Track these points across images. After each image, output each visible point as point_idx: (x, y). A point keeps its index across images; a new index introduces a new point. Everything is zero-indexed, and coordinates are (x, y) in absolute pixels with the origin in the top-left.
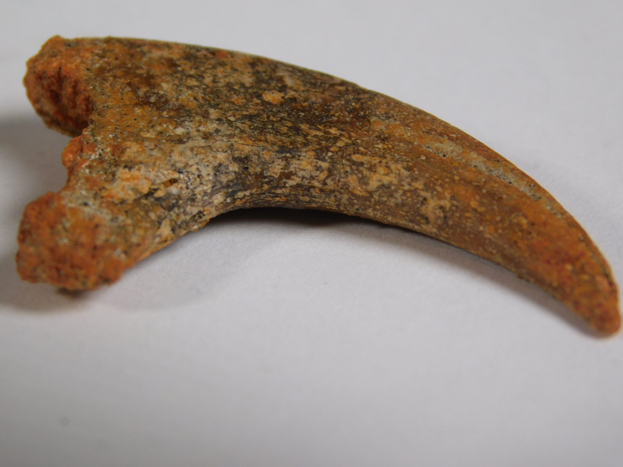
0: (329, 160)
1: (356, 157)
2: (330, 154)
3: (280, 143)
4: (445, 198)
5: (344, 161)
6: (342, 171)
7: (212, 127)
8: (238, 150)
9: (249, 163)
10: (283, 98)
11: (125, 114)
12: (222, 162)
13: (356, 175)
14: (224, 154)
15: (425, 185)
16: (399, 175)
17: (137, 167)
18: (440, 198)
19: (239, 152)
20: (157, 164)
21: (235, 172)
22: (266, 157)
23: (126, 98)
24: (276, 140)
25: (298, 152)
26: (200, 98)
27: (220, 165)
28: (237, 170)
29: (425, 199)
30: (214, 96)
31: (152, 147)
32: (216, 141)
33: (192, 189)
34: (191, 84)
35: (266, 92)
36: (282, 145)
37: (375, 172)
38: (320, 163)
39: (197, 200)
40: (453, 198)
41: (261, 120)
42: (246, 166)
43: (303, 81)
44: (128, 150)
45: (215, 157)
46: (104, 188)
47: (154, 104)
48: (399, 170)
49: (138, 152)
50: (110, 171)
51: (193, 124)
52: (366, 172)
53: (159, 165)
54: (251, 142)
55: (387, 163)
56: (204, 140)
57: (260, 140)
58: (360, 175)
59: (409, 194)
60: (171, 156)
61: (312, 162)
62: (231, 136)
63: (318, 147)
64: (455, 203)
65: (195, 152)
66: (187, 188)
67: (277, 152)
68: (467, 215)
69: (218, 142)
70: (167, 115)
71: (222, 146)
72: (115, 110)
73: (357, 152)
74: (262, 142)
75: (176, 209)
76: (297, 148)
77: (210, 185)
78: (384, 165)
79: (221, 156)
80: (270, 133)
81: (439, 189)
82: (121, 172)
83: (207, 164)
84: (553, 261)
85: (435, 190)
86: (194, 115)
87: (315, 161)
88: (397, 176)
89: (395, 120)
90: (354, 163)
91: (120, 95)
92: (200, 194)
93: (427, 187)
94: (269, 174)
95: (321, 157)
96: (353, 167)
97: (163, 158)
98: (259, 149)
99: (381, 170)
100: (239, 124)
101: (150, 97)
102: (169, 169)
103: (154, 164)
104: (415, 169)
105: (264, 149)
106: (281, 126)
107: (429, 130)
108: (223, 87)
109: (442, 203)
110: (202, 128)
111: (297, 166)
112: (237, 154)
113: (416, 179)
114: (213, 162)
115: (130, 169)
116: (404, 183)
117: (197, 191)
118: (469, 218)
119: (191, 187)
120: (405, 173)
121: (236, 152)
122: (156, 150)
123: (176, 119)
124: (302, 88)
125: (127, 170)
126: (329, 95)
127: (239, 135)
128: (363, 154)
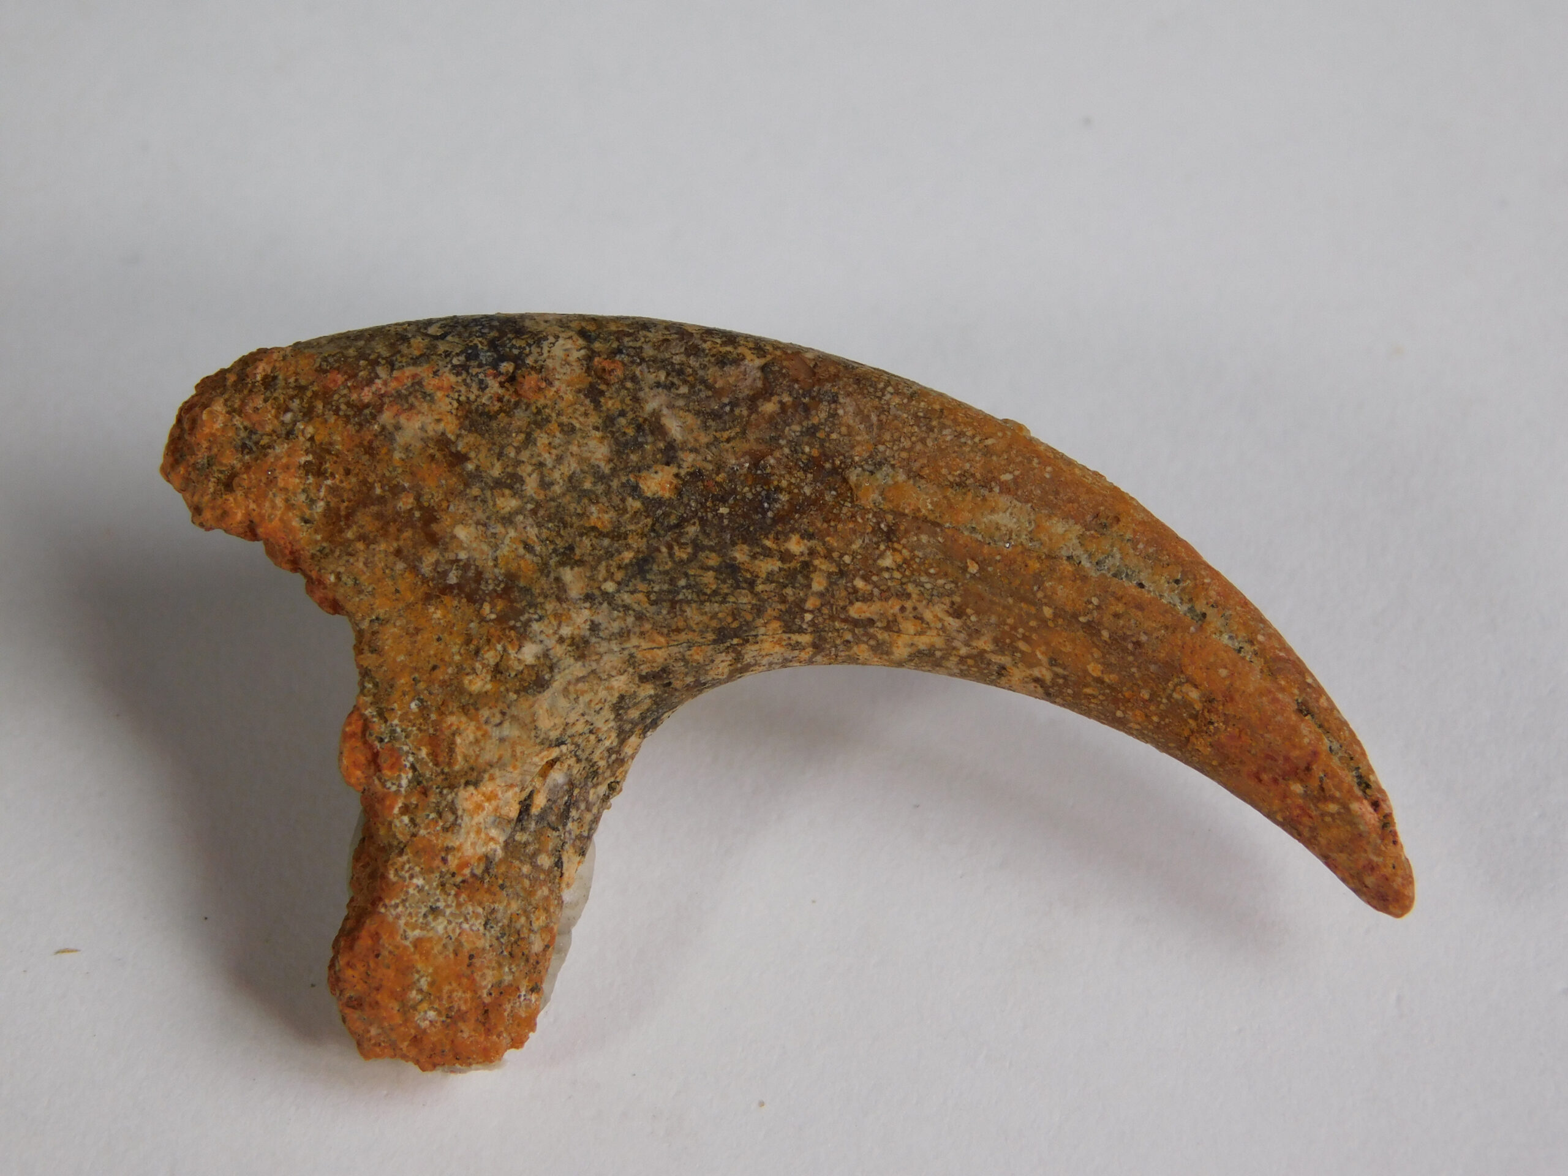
0: (810, 630)
1: (857, 610)
2: (808, 617)
3: (714, 624)
4: (1039, 663)
5: (837, 624)
6: (838, 642)
7: (581, 618)
8: (644, 662)
9: (671, 676)
10: (677, 476)
11: (418, 630)
12: (623, 692)
13: (866, 643)
14: (623, 678)
15: (996, 641)
16: (943, 629)
17: (486, 776)
18: (1031, 666)
19: (648, 665)
20: (518, 754)
21: (651, 697)
22: (696, 657)
23: (402, 586)
24: (705, 619)
25: (751, 630)
26: (534, 542)
27: (622, 698)
28: (652, 692)
29: (1003, 668)
30: (556, 523)
31: (497, 719)
32: (601, 655)
33: (587, 759)
34: (508, 509)
35: (644, 474)
36: (719, 626)
37: (899, 632)
38: (796, 637)
39: (600, 771)
40: (1053, 662)
41: (661, 569)
42: (666, 681)
43: (698, 413)
44: (458, 740)
45: (609, 689)
46: (448, 850)
47: (459, 586)
48: (941, 620)
49: (477, 741)
50: (444, 803)
51: (547, 626)
52: (883, 636)
53: (523, 753)
54: (662, 640)
55: (915, 609)
56: (580, 664)
57: (678, 631)
58: (872, 642)
59: (970, 662)
60: (536, 728)
61: (781, 639)
62: (623, 635)
63: (783, 607)
64: (1060, 670)
65: (573, 696)
66: (579, 761)
67: (715, 642)
68: (1088, 691)
69: (605, 658)
70: (491, 612)
71: (615, 664)
72: (395, 626)
73: (854, 595)
74: (683, 633)
75: (574, 813)
76: (747, 623)
77: (614, 735)
78: (911, 615)
79: (620, 683)
80: (689, 602)
81: (1022, 645)
82: (466, 798)
83: (598, 707)
84: (1265, 777)
85: (1017, 649)
86: (540, 600)
87: (785, 636)
88: (941, 633)
89: (893, 466)
90: (856, 623)
91: (390, 583)
92: (601, 758)
93: (1002, 645)
94: (709, 678)
95: (795, 628)
96: (856, 631)
97: (525, 737)
98: (681, 650)
99: (909, 627)
100: (627, 598)
101: (445, 574)
102: (541, 752)
103: (514, 756)
104: (969, 611)
105: (690, 645)
106: (699, 572)
107: (960, 475)
108: (564, 494)
109: (1036, 672)
110: (566, 631)
111: (755, 653)
112: (645, 669)
113: (976, 633)
114: (609, 698)
115: (476, 784)
116: (956, 643)
117: (596, 757)
118: (1094, 697)
119: (583, 756)
120: (953, 623)
121: (642, 667)
122: (506, 724)
123: (512, 623)
124: (704, 439)
125: (471, 789)
126: (757, 440)
127: (637, 630)
128: (867, 598)
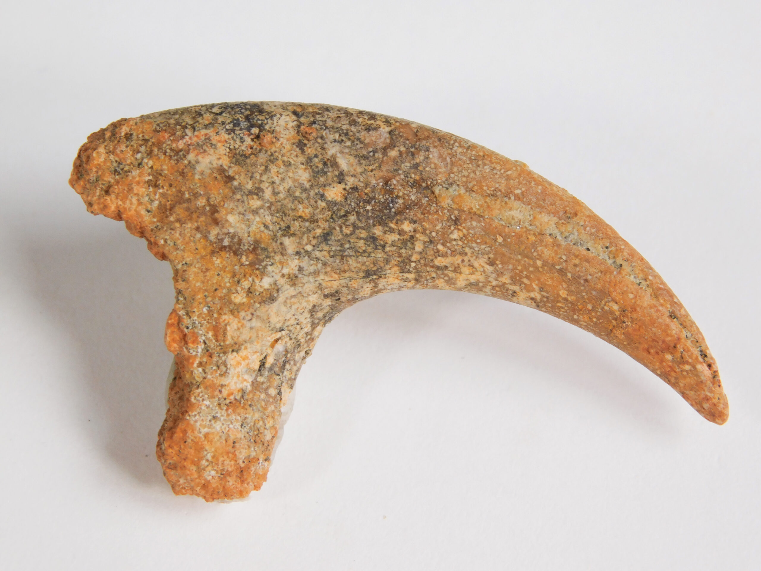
0: (414, 271)
1: (439, 261)
2: (413, 265)
3: (364, 268)
4: (534, 290)
5: (428, 269)
6: (428, 278)
7: (293, 264)
8: (326, 288)
9: (340, 295)
10: (344, 189)
11: (207, 270)
12: (315, 304)
13: (443, 278)
14: (316, 296)
15: (512, 278)
16: (484, 271)
17: (243, 347)
18: (529, 291)
19: (329, 289)
20: (260, 336)
21: (329, 306)
22: (354, 285)
23: (199, 246)
24: (359, 265)
25: (383, 271)
26: (269, 224)
27: (314, 306)
28: (330, 303)
29: (515, 292)
30: (281, 214)
31: (249, 317)
32: (304, 284)
33: (295, 338)
34: (255, 206)
35: (327, 188)
36: (366, 269)
37: (461, 273)
38: (406, 275)
39: (302, 344)
40: (541, 289)
41: (336, 239)
42: (338, 298)
43: (356, 156)
44: (228, 328)
45: (308, 301)
46: (222, 386)
47: (230, 247)
48: (483, 267)
49: (238, 329)
50: (220, 361)
51: (276, 268)
52: (452, 275)
53: (262, 335)
54: (336, 276)
55: (469, 261)
56: (293, 288)
57: (345, 271)
58: (446, 278)
59: (498, 289)
60: (269, 322)
61: (398, 276)
62: (316, 273)
63: (400, 259)
64: (545, 294)
65: (289, 305)
66: (291, 339)
67: (364, 277)
68: (559, 305)
69: (306, 285)
70: (246, 261)
71: (311, 289)
72: (195, 267)
73: (437, 253)
74: (347, 273)
75: (287, 366)
76: (381, 268)
77: (309, 325)
78: (467, 264)
79: (314, 299)
80: (350, 256)
81: (525, 281)
82: (232, 358)
83: (302, 311)
84: (652, 351)
85: (523, 283)
86: (272, 254)
87: (401, 275)
88: (483, 274)
89: (458, 185)
90: (438, 268)
91: (193, 245)
92: (302, 338)
93: (514, 280)
94: (360, 296)
95: (406, 270)
96: (438, 272)
97: (263, 327)
98: (346, 282)
99: (466, 270)
100: (318, 254)
101: (222, 240)
102: (272, 334)
103: (257, 337)
104: (498, 262)
105: (351, 278)
106: (356, 240)
107: (493, 191)
108: (285, 199)
109: (532, 295)
110: (286, 271)
111: (385, 283)
112: (327, 292)
113: (500, 274)
114: (308, 307)
115: (237, 351)
116: (490, 279)
117: (299, 337)
118: (563, 308)
119: (293, 336)
120: (489, 269)
121: (325, 290)
122: (254, 320)
123: (257, 266)
124: (359, 170)
125: (235, 354)
126: (387, 171)
127: (323, 271)
128: (445, 255)
